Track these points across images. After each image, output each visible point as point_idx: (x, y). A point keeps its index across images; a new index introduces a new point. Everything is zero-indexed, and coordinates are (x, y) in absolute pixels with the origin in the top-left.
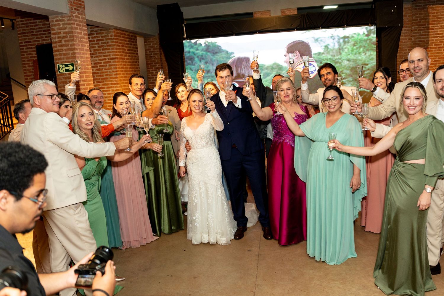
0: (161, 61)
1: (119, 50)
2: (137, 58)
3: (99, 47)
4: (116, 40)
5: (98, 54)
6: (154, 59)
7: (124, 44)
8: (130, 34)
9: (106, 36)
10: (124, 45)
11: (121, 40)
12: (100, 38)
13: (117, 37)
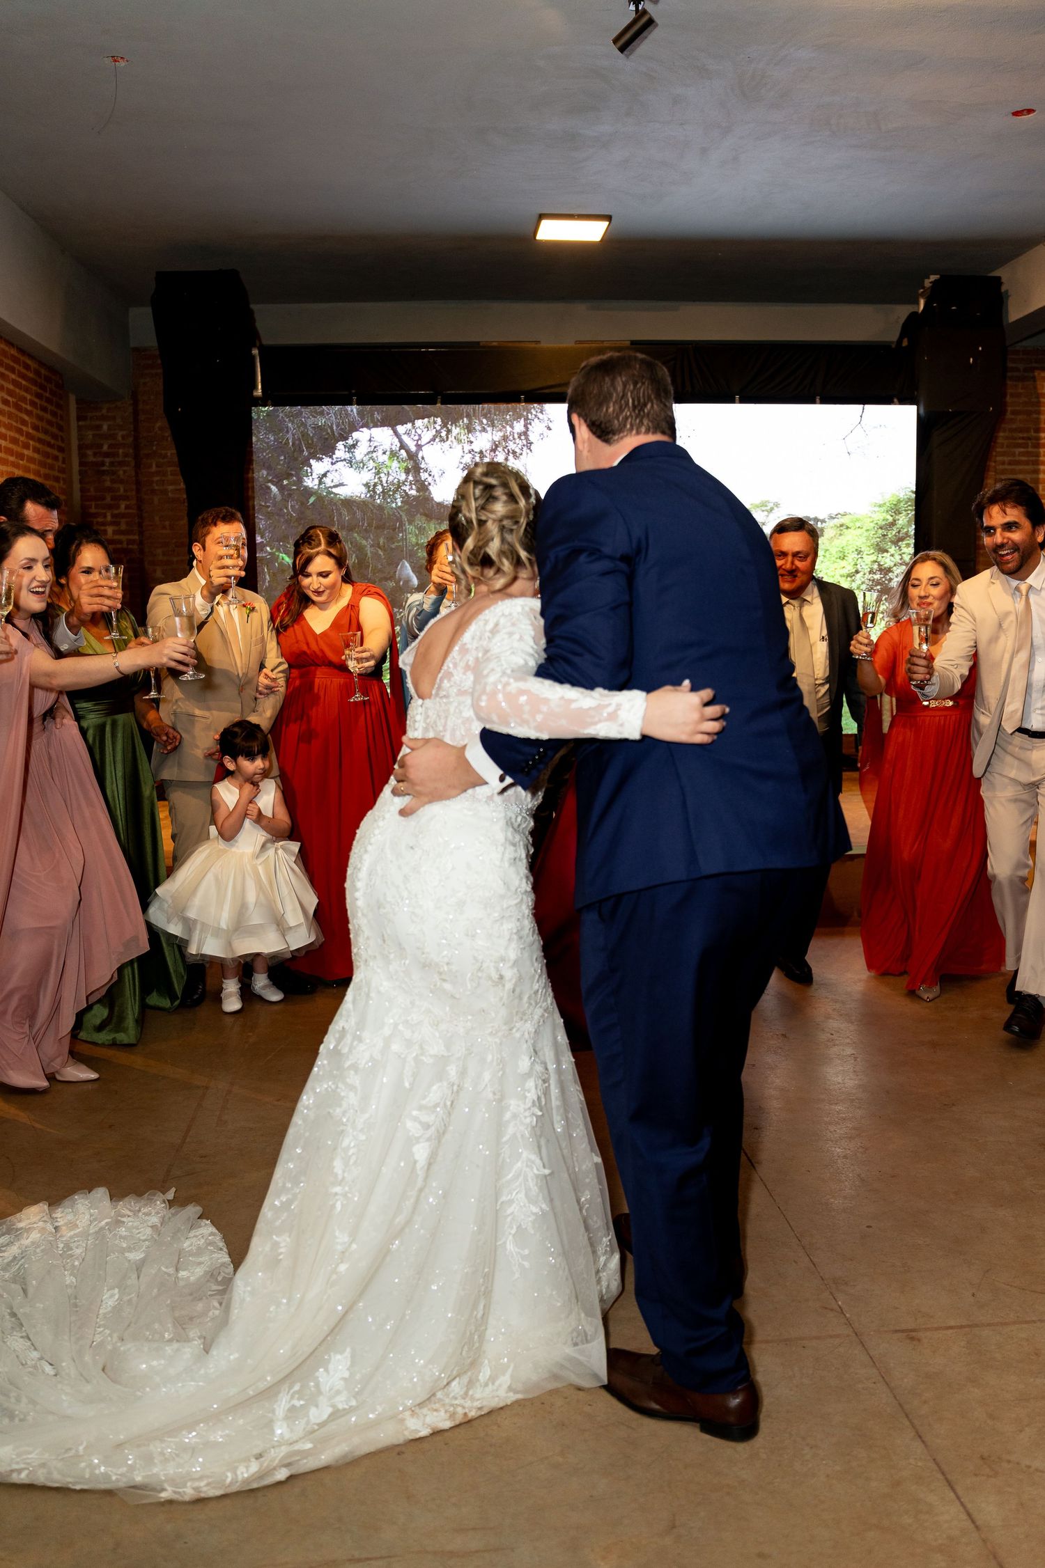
0: (138, 491)
6: (113, 481)
7: (25, 400)
8: (45, 372)
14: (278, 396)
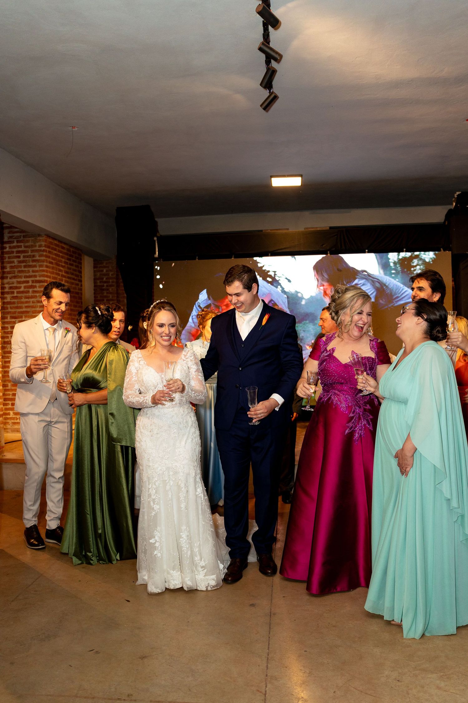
0: (118, 297)
1: (51, 270)
2: (79, 287)
3: (20, 262)
4: (47, 254)
5: (16, 274)
6: (107, 293)
7: (61, 261)
8: (72, 249)
9: (32, 246)
10: (61, 264)
11: (56, 255)
12: (23, 249)
13: (50, 250)
14: (165, 257)
